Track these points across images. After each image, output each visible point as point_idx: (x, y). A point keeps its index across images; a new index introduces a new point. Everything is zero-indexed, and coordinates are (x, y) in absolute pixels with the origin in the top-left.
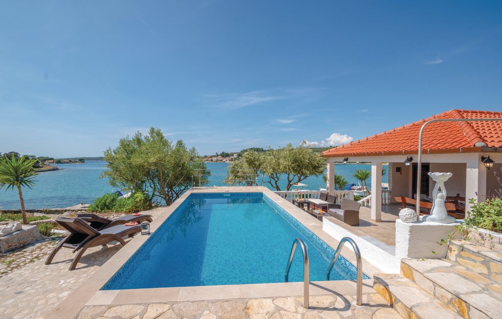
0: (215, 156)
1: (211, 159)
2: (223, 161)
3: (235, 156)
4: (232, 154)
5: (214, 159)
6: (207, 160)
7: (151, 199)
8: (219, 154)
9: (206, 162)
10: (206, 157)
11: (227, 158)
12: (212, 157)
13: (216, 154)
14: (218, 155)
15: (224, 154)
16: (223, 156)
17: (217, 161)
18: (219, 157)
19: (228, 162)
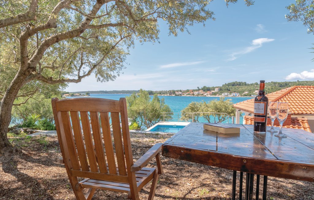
0: (197, 90)
1: (192, 93)
2: (204, 95)
3: (216, 90)
4: (214, 89)
5: (196, 93)
6: (189, 94)
7: (140, 127)
8: (200, 88)
9: (188, 96)
10: (188, 91)
11: (208, 93)
12: (193, 91)
13: (197, 89)
14: (199, 90)
15: (205, 89)
16: (205, 91)
17: (198, 95)
18: (200, 91)
19: (209, 96)
